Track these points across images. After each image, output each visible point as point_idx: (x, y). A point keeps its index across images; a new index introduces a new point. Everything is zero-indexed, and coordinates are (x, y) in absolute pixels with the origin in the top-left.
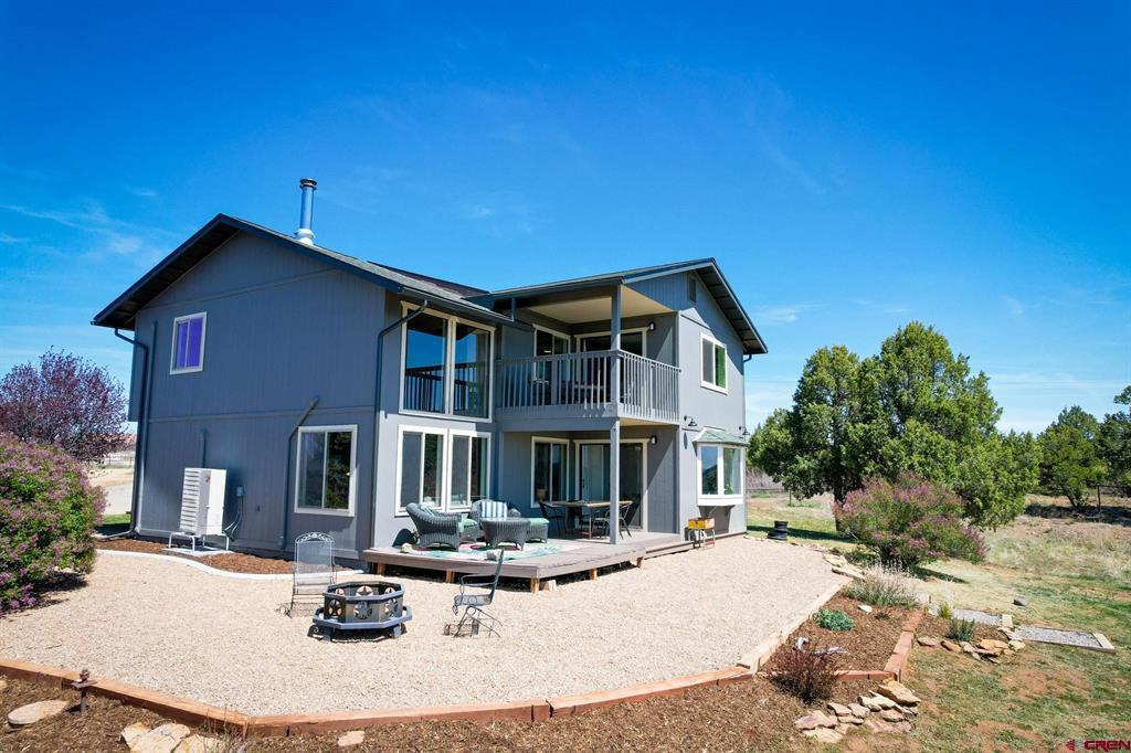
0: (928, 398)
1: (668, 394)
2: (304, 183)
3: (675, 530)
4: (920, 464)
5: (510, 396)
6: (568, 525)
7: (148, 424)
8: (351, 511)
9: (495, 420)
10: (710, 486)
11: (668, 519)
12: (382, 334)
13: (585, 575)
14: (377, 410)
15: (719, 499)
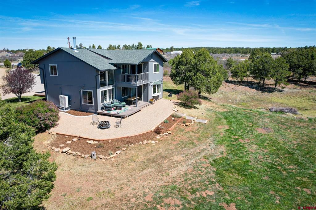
0: (203, 68)
1: (146, 77)
2: (73, 38)
3: (148, 101)
4: (199, 82)
5: (117, 80)
6: (129, 103)
7: (47, 85)
8: (93, 104)
9: (115, 84)
10: (154, 92)
11: (146, 99)
12: (96, 76)
13: (132, 114)
14: (97, 89)
15: (156, 94)
